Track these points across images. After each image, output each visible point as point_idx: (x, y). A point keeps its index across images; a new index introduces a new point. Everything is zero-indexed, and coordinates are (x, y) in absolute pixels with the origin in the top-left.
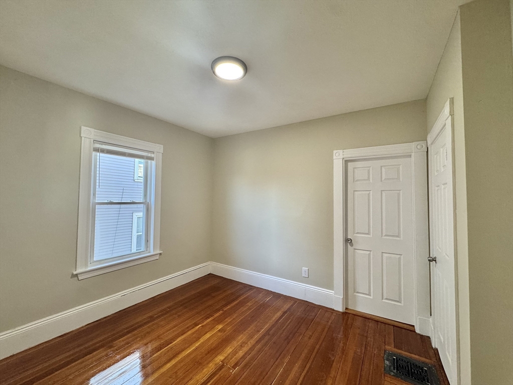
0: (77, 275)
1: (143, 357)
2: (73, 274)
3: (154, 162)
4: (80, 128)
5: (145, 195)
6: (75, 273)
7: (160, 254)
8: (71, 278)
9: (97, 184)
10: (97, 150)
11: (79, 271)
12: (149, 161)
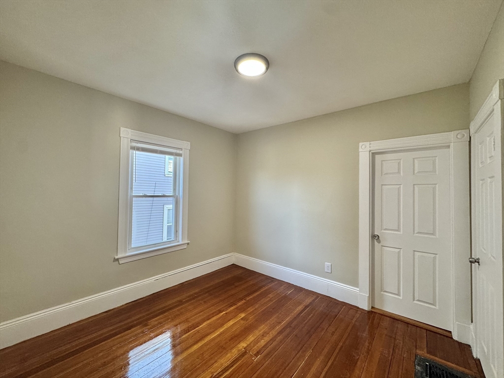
0: (118, 260)
1: (173, 337)
2: (114, 258)
3: (182, 158)
4: (120, 128)
5: (175, 189)
6: (116, 257)
7: (188, 244)
8: (114, 262)
9: (134, 179)
10: (133, 148)
11: (119, 256)
12: (178, 157)
